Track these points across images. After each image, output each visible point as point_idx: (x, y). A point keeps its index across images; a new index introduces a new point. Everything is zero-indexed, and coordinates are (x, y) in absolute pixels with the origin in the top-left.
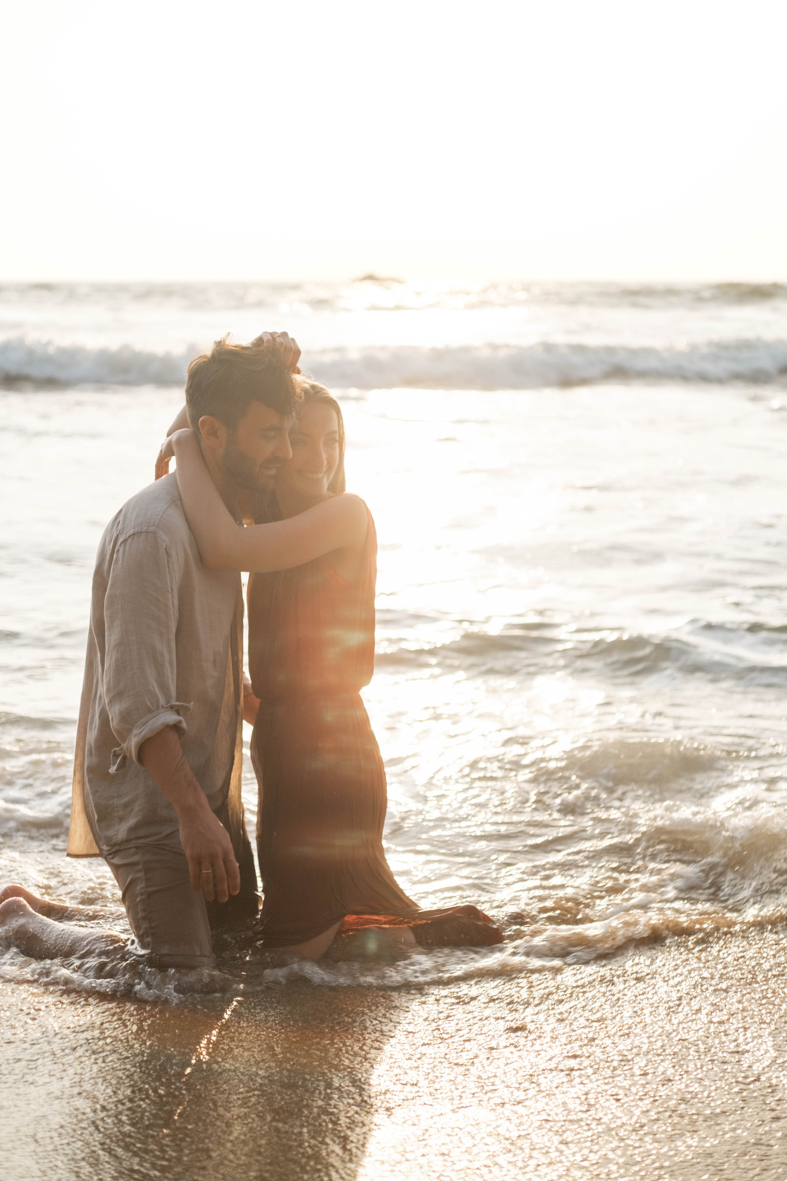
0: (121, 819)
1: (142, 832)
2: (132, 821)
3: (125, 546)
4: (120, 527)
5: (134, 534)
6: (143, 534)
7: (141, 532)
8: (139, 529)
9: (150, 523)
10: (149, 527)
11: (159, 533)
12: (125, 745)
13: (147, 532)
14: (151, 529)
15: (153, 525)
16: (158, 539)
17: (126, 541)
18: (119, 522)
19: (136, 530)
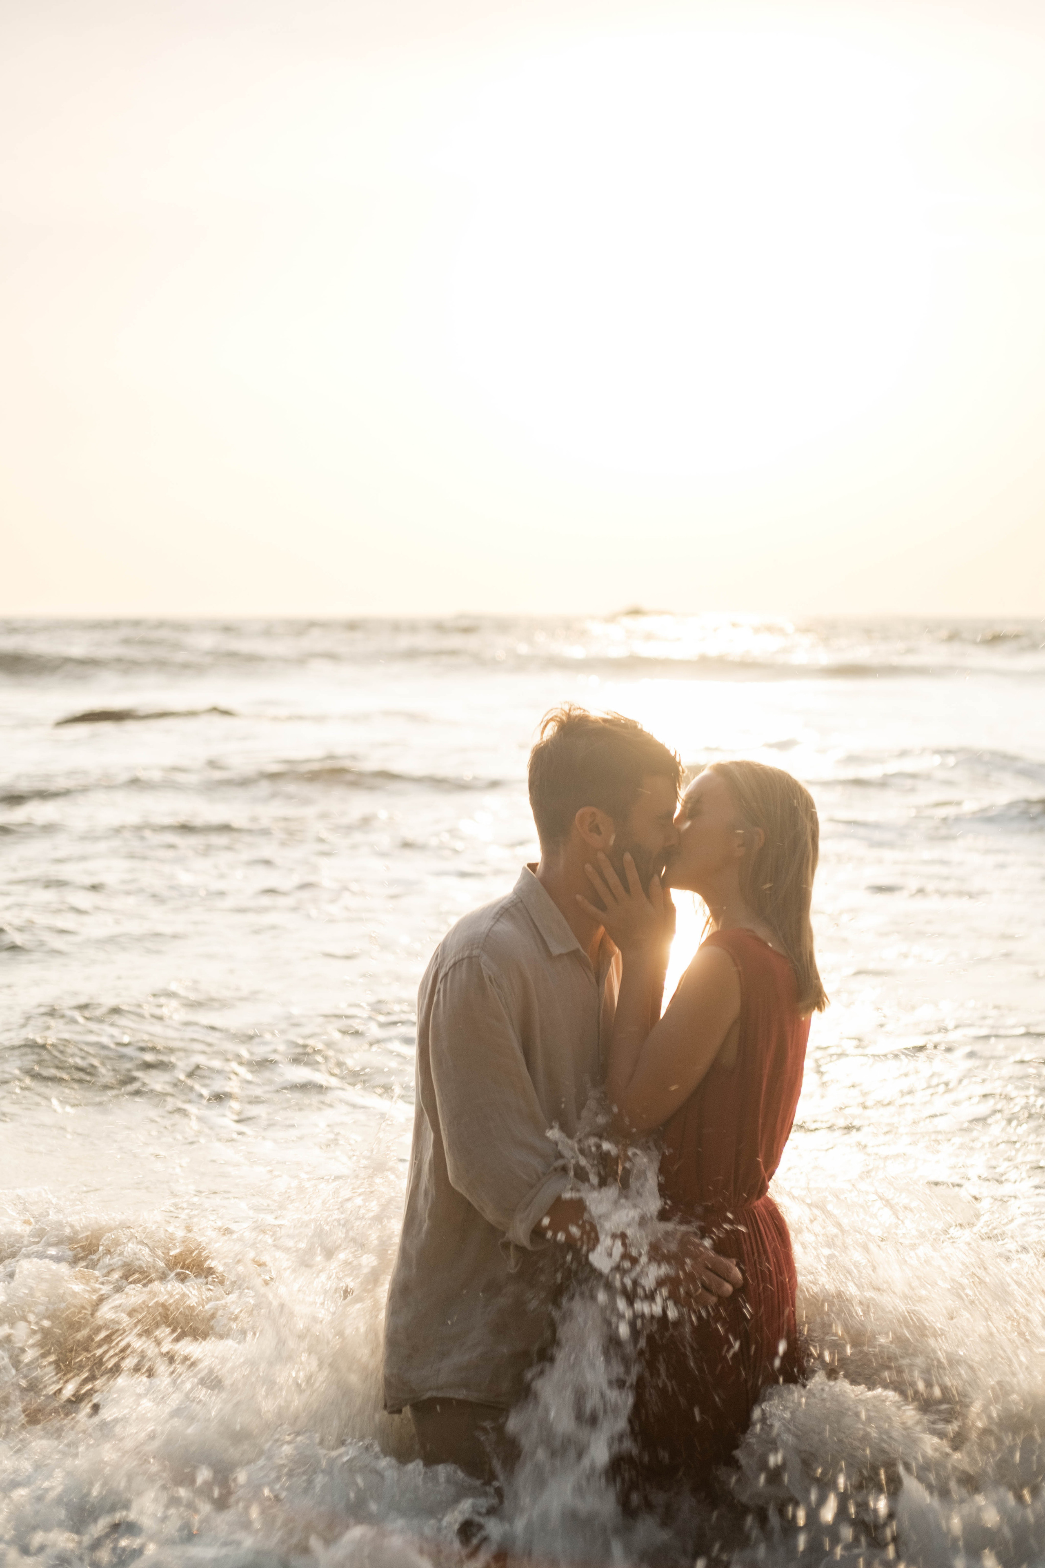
3: (446, 982)
4: (438, 960)
6: (466, 960)
8: (460, 956)
9: (474, 944)
10: (472, 950)
11: (484, 958)
12: (510, 1235)
13: (470, 957)
14: (475, 953)
15: (478, 947)
16: (482, 965)
17: (446, 975)
18: (437, 956)
19: (457, 958)
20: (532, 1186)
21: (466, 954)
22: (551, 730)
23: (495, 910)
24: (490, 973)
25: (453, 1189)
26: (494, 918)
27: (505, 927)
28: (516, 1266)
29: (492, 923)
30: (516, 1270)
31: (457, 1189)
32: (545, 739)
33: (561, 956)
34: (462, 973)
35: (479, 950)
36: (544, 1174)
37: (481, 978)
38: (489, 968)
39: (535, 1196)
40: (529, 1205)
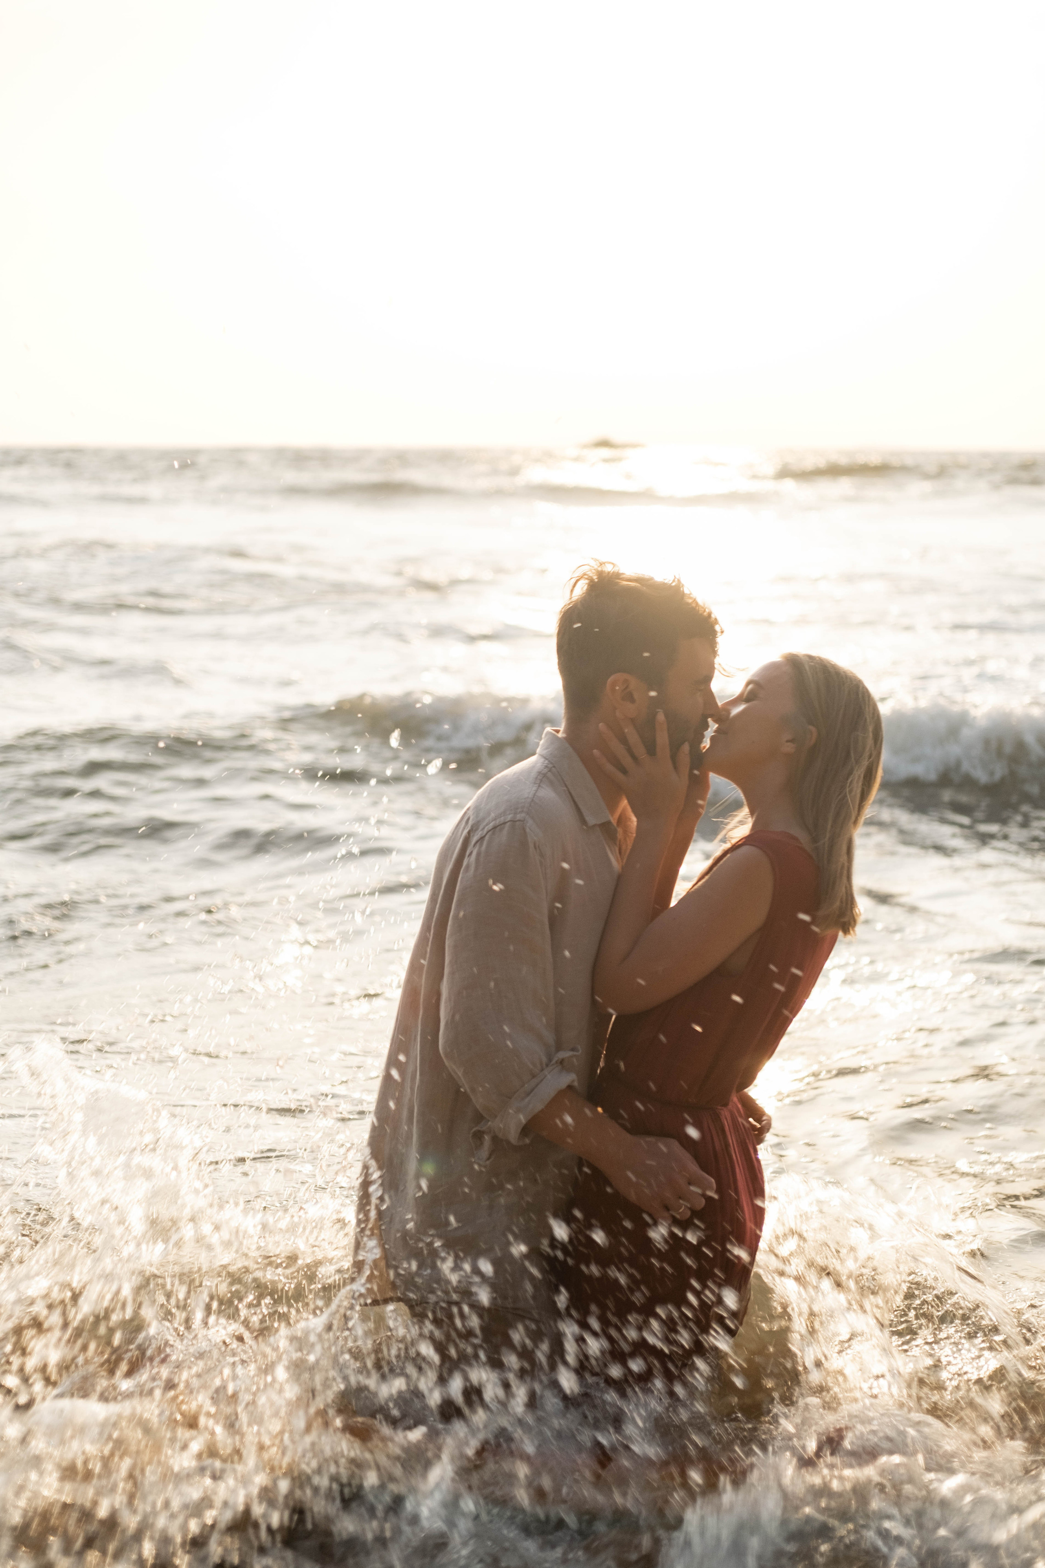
3: (483, 844)
4: (470, 823)
5: (495, 828)
6: (508, 824)
7: (505, 823)
8: (502, 820)
9: (517, 808)
10: (515, 814)
11: (530, 823)
12: (492, 1124)
13: (513, 821)
14: (519, 817)
15: (522, 812)
16: (528, 830)
17: (482, 839)
18: (468, 819)
19: (498, 822)
21: (509, 817)
22: (581, 589)
23: (534, 774)
24: (537, 838)
25: (444, 1065)
26: (535, 783)
27: (547, 793)
29: (535, 788)
32: (574, 598)
33: (595, 826)
34: (504, 836)
35: (523, 815)
36: (547, 1065)
37: (524, 844)
38: (534, 832)
39: (537, 1086)
40: (528, 1094)
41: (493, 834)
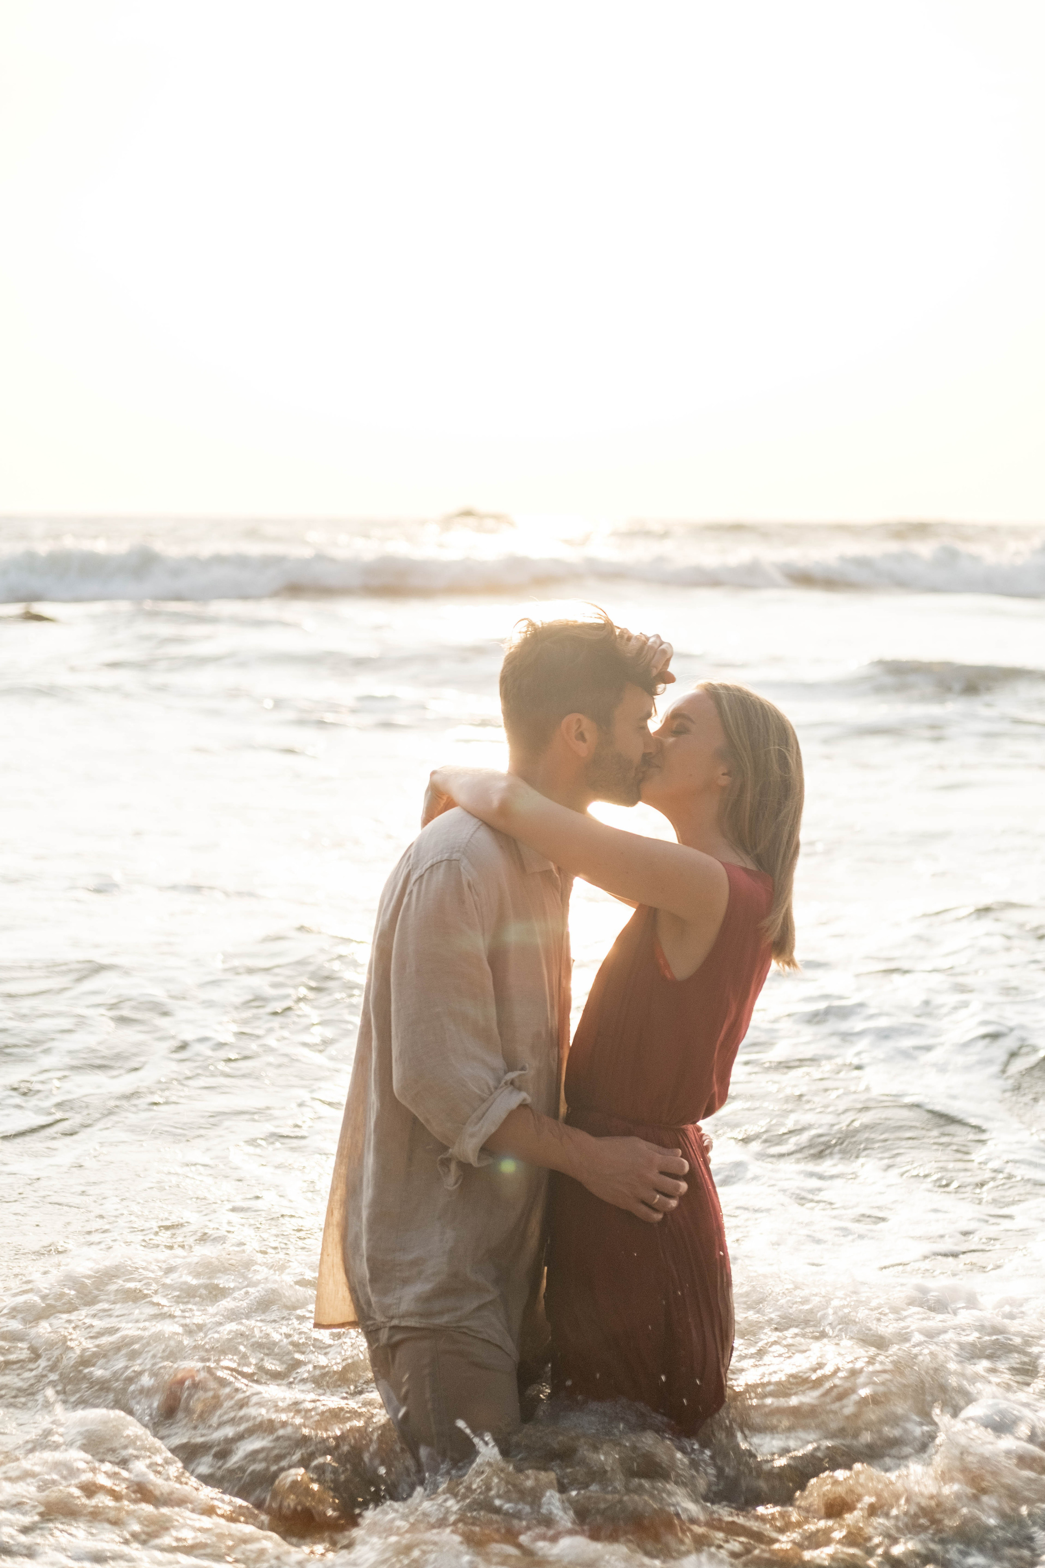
0: (405, 1282)
1: (437, 1305)
2: (421, 1288)
3: (421, 884)
4: (411, 861)
5: (432, 866)
6: (444, 863)
7: (441, 862)
8: (439, 858)
9: (454, 848)
10: (452, 853)
11: (465, 862)
12: (453, 1151)
13: (449, 860)
14: (455, 856)
15: (458, 851)
16: (462, 869)
17: (421, 876)
18: (410, 856)
19: (435, 860)
20: (483, 1100)
21: (446, 856)
24: (469, 878)
25: (398, 1102)
28: (456, 1184)
29: (475, 829)
30: (455, 1187)
31: (404, 1102)
33: (534, 874)
34: (440, 875)
35: (459, 854)
36: (496, 1088)
37: (459, 883)
38: (468, 873)
39: (487, 1110)
40: (480, 1119)
41: (431, 872)
